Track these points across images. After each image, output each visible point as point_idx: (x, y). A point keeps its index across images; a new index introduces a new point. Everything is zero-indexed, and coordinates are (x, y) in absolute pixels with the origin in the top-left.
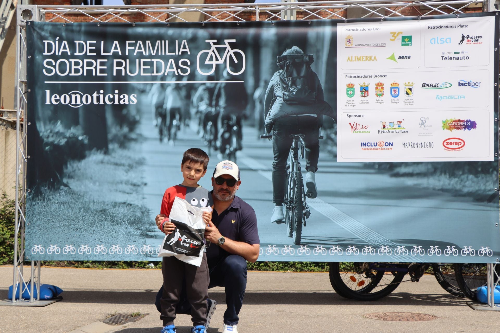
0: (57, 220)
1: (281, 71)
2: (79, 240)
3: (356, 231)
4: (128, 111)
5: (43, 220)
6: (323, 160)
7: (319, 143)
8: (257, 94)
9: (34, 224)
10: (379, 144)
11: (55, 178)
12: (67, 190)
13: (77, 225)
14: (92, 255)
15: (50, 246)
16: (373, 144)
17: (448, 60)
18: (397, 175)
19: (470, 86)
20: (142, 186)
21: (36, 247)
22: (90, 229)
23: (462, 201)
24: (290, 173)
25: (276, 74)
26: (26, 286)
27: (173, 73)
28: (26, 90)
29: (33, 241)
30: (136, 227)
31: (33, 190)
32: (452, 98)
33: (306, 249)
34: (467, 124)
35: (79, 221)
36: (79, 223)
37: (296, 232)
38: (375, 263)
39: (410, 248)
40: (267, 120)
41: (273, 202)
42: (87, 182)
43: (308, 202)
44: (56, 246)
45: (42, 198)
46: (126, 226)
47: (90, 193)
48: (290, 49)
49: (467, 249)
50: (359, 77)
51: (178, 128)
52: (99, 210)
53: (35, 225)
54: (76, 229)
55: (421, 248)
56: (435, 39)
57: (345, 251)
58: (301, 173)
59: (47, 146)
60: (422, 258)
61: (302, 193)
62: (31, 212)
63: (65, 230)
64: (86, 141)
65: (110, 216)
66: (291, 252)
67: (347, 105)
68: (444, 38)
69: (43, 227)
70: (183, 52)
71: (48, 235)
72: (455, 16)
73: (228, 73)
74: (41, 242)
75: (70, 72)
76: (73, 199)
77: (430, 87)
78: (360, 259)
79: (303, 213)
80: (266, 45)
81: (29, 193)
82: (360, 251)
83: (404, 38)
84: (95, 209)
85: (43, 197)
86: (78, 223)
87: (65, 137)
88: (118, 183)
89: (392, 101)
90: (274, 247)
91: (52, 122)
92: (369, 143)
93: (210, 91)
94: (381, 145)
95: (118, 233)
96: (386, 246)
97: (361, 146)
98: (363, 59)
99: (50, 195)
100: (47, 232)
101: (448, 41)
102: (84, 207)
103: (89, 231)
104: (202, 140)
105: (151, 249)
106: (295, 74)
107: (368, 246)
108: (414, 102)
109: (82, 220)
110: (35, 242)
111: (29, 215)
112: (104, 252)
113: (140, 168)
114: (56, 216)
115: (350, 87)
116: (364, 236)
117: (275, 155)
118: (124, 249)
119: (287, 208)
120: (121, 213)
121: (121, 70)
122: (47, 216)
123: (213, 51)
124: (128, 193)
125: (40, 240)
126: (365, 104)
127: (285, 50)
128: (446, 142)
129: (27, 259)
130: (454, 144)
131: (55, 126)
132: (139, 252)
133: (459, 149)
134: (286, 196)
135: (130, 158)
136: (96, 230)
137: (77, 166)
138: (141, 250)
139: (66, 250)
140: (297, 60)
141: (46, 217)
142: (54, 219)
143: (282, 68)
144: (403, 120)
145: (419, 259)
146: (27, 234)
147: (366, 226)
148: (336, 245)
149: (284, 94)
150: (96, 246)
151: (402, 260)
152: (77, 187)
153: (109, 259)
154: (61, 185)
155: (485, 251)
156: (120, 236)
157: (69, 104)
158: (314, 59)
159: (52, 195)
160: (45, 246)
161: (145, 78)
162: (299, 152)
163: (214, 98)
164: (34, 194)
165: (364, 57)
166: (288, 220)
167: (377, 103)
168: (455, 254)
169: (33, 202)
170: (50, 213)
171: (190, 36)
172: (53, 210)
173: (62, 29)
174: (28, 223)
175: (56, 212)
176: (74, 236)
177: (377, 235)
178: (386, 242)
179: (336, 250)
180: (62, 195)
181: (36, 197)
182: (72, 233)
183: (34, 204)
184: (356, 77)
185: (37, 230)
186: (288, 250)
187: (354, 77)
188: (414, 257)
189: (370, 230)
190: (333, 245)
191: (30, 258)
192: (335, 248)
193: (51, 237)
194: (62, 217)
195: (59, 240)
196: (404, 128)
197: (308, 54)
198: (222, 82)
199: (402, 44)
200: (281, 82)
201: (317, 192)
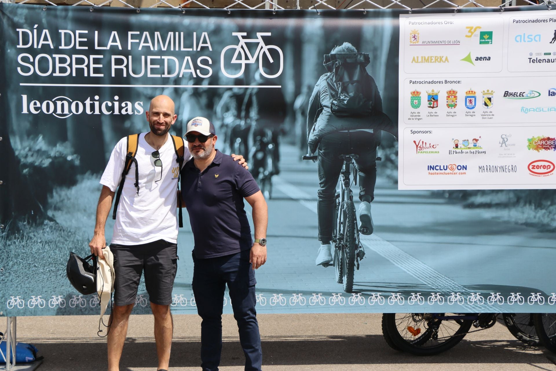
0: (40, 264)
1: (329, 74)
3: (421, 275)
4: (132, 123)
5: (21, 264)
6: (381, 188)
7: (376, 166)
8: (299, 102)
9: (9, 269)
10: (450, 168)
11: (38, 211)
12: (53, 225)
15: (33, 299)
16: (442, 168)
17: (537, 62)
18: (472, 206)
21: (13, 299)
23: (550, 238)
24: (339, 203)
25: (323, 78)
27: (189, 74)
29: (9, 291)
31: (7, 226)
32: (541, 111)
33: (360, 297)
37: (347, 277)
39: (486, 296)
40: (311, 137)
41: (318, 239)
42: (79, 215)
43: (362, 239)
45: (20, 235)
47: (84, 229)
48: (340, 45)
50: (426, 82)
53: (11, 271)
55: (499, 295)
56: (521, 36)
57: (408, 300)
58: (353, 203)
59: (26, 169)
60: (500, 307)
61: (355, 228)
62: (6, 254)
63: (51, 277)
64: (77, 162)
66: (340, 301)
67: (411, 118)
69: (22, 273)
70: (202, 48)
71: (28, 283)
72: (547, 7)
73: (261, 76)
74: (20, 292)
75: (54, 71)
76: (62, 236)
77: (514, 96)
78: (426, 309)
79: (356, 253)
80: (310, 41)
82: (426, 300)
83: (482, 34)
87: (49, 157)
89: (467, 114)
90: (319, 296)
91: (32, 136)
92: (438, 166)
93: (238, 98)
94: (452, 169)
96: (457, 293)
97: (428, 170)
98: (432, 60)
99: (30, 232)
100: (27, 280)
101: (537, 38)
102: (76, 247)
106: (346, 78)
107: (436, 293)
108: (494, 115)
110: (11, 293)
111: (3, 258)
114: (38, 260)
115: (416, 95)
116: (431, 281)
117: (320, 180)
119: (336, 247)
121: (122, 70)
122: (27, 259)
123: (242, 47)
125: (17, 290)
126: (434, 117)
127: (333, 47)
128: (532, 166)
130: (542, 167)
131: (35, 143)
133: (548, 174)
137: (66, 195)
139: (52, 303)
140: (348, 60)
141: (25, 260)
142: (37, 263)
143: (330, 70)
144: (480, 137)
145: (497, 308)
147: (434, 269)
148: (396, 292)
149: (332, 104)
151: (477, 310)
152: (66, 222)
154: (45, 219)
157: (53, 114)
158: (370, 59)
159: (34, 232)
160: (25, 297)
161: (154, 81)
162: (351, 177)
163: (244, 107)
164: (9, 230)
165: (433, 57)
166: (337, 261)
167: (449, 116)
168: (541, 302)
169: (8, 241)
170: (30, 255)
171: (212, 27)
172: (35, 251)
173: (42, 13)
174: (1, 269)
175: (39, 254)
176: (64, 284)
177: (447, 279)
178: (457, 288)
179: (396, 298)
180: (46, 231)
181: (11, 235)
182: (60, 280)
183: (9, 244)
184: (423, 83)
185: (14, 277)
186: (337, 299)
187: (421, 83)
188: (491, 306)
189: (439, 275)
190: (393, 292)
191: (5, 314)
192: (395, 296)
193: (33, 286)
194: (46, 261)
195: (44, 290)
196: (481, 148)
197: (363, 53)
198: (254, 87)
199: (480, 41)
200: (328, 88)
201: (373, 227)
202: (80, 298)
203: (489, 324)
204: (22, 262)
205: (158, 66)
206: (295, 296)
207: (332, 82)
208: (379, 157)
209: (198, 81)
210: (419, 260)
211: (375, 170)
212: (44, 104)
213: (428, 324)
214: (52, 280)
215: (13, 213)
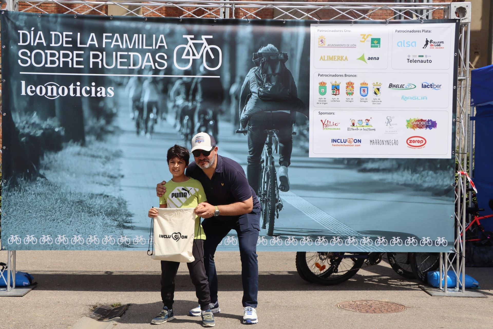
0: (34, 211)
1: (256, 68)
2: (56, 230)
3: (325, 223)
4: (105, 104)
5: (19, 211)
6: (296, 155)
7: (292, 139)
8: (233, 89)
9: (9, 215)
10: (348, 141)
11: (32, 170)
12: (43, 181)
13: (54, 216)
14: (70, 245)
15: (27, 237)
16: (342, 141)
17: (413, 62)
18: (364, 170)
19: (432, 88)
20: (119, 178)
21: (13, 237)
22: (67, 220)
23: (422, 195)
24: (264, 167)
25: (252, 71)
26: (2, 273)
27: (150, 66)
29: (9, 231)
30: (113, 218)
31: (9, 181)
32: (416, 99)
33: (278, 239)
34: (428, 123)
35: (56, 212)
36: (56, 214)
37: (269, 224)
39: (374, 239)
40: (243, 116)
42: (64, 174)
43: (280, 195)
44: (33, 236)
45: (18, 188)
46: (102, 217)
47: (67, 184)
48: (265, 46)
49: (426, 240)
50: (330, 75)
51: (155, 121)
52: (76, 202)
53: (11, 215)
54: (53, 219)
55: (384, 238)
56: (401, 42)
57: (315, 242)
58: (274, 167)
59: (23, 137)
60: (384, 248)
61: (275, 187)
62: (7, 203)
63: (41, 221)
64: (63, 133)
65: (87, 207)
66: (264, 242)
67: (319, 102)
68: (409, 42)
69: (20, 217)
70: (160, 46)
71: (24, 225)
72: (420, 22)
73: (205, 68)
74: (18, 232)
75: (46, 63)
76: (50, 190)
77: (396, 87)
78: (329, 249)
79: (276, 205)
80: (242, 42)
81: (4, 183)
82: (329, 242)
83: (373, 40)
84: (72, 200)
85: (19, 188)
86: (55, 214)
87: (41, 128)
88: (95, 174)
89: (361, 100)
91: (28, 113)
92: (339, 139)
93: (187, 85)
94: (350, 142)
95: (95, 224)
96: (353, 237)
97: (332, 142)
98: (335, 58)
99: (26, 186)
100: (23, 223)
101: (414, 44)
102: (61, 198)
103: (66, 222)
104: (178, 133)
106: (270, 71)
107: (336, 237)
108: (381, 101)
109: (59, 211)
110: (11, 232)
111: (5, 206)
112: (81, 242)
113: (117, 160)
114: (32, 207)
115: (323, 85)
116: (333, 227)
117: (249, 149)
118: (101, 239)
120: (98, 204)
121: (98, 62)
122: (24, 206)
123: (190, 46)
124: (105, 185)
125: (16, 230)
126: (336, 102)
127: (260, 47)
128: (410, 140)
129: (3, 249)
130: (417, 142)
131: (31, 118)
132: (116, 242)
133: (421, 147)
135: (106, 150)
136: (73, 220)
137: (54, 158)
138: (118, 241)
139: (42, 241)
140: (271, 58)
141: (22, 207)
142: (31, 210)
143: (257, 64)
144: (371, 118)
145: (382, 249)
146: (3, 225)
147: (335, 218)
148: (306, 236)
149: (259, 90)
150: (73, 237)
151: (367, 250)
152: (54, 178)
154: (38, 176)
155: (441, 241)
156: (97, 227)
157: (45, 96)
158: (288, 57)
159: (29, 186)
160: (22, 236)
161: (122, 71)
162: (273, 147)
163: (191, 92)
164: (10, 184)
165: (336, 56)
167: (347, 101)
168: (415, 244)
169: (9, 192)
170: (26, 204)
171: (167, 31)
172: (29, 201)
173: (38, 19)
174: (4, 214)
175: (33, 203)
176: (51, 226)
177: (345, 226)
178: (353, 233)
179: (306, 241)
180: (38, 186)
181: (12, 188)
182: (48, 223)
183: (10, 195)
185: (13, 220)
187: (327, 76)
188: (378, 247)
189: (339, 223)
190: (304, 236)
191: (6, 248)
192: (305, 239)
193: (28, 228)
194: (38, 208)
195: (36, 231)
196: (372, 126)
197: (283, 52)
198: (199, 76)
199: (371, 46)
200: (256, 78)
201: (290, 186)
202: (64, 237)
203: (377, 261)
204: (20, 209)
205: (126, 60)
206: (229, 238)
209: (156, 72)
210: (323, 211)
211: (291, 142)
212: (38, 88)
213: (330, 261)
214: (43, 223)
215: (13, 171)
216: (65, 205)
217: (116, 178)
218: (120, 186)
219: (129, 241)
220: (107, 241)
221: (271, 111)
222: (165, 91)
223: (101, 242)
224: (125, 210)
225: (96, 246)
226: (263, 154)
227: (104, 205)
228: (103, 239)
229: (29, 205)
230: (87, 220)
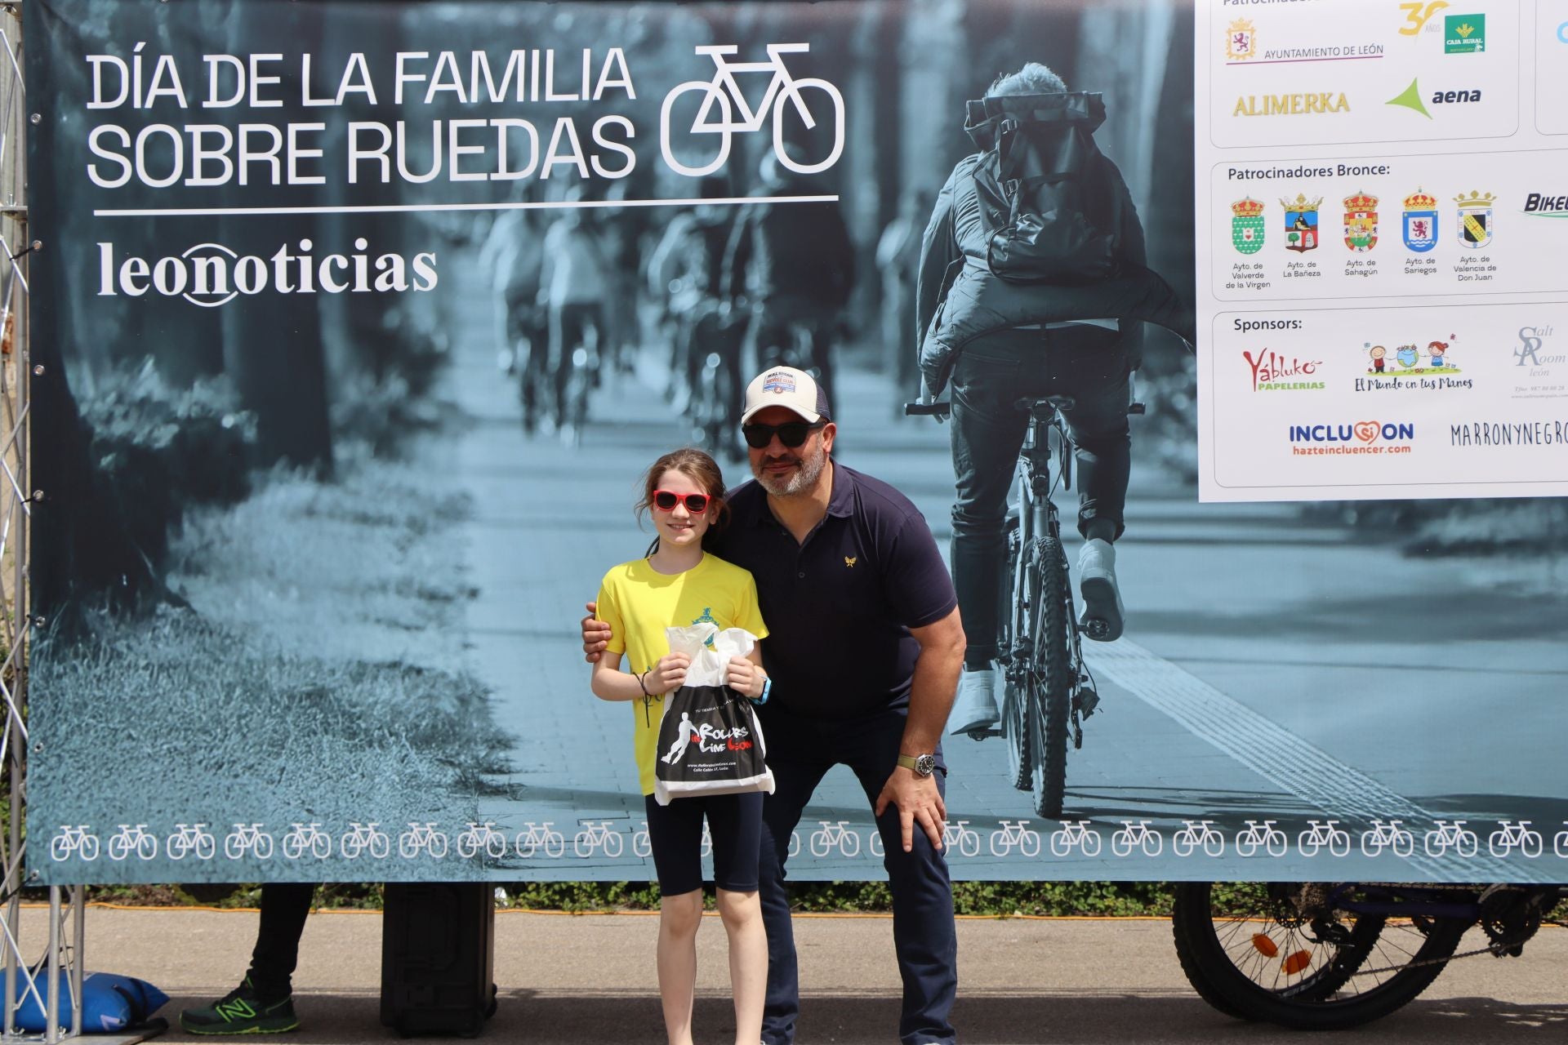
0: (145, 732)
1: (981, 156)
2: (227, 805)
3: (1274, 764)
4: (406, 317)
5: (92, 732)
6: (1144, 496)
7: (1128, 431)
8: (891, 244)
9: (59, 746)
11: (138, 573)
12: (181, 618)
13: (218, 748)
14: (278, 861)
15: (120, 831)
16: (1335, 433)
18: (1432, 550)
20: (462, 599)
21: (68, 833)
22: (269, 765)
24: (1017, 544)
25: (964, 168)
26: (31, 980)
27: (570, 169)
28: (24, 241)
29: (56, 811)
30: (440, 756)
31: (55, 621)
33: (1085, 833)
35: (226, 736)
36: (226, 742)
37: (1044, 771)
38: (1347, 885)
39: (1483, 830)
40: (930, 346)
42: (255, 587)
43: (1088, 655)
44: (143, 829)
45: (88, 648)
46: (400, 751)
47: (267, 628)
48: (1013, 73)
50: (1279, 173)
51: (594, 378)
52: (302, 693)
53: (63, 751)
54: (216, 763)
55: (1528, 828)
57: (1235, 841)
58: (1060, 546)
59: (107, 455)
60: (1531, 866)
61: (1066, 622)
62: (49, 703)
63: (173, 770)
64: (250, 434)
65: (343, 716)
66: (1026, 844)
67: (1235, 282)
69: (94, 758)
70: (607, 91)
71: (111, 787)
73: (779, 167)
74: (87, 814)
75: (188, 172)
76: (205, 650)
77: (1558, 208)
78: (1293, 869)
79: (1071, 696)
80: (924, 62)
81: (39, 630)
82: (1293, 841)
83: (1453, 23)
84: (285, 687)
85: (92, 644)
86: (222, 741)
87: (171, 419)
88: (370, 588)
89: (1409, 265)
90: (960, 827)
91: (124, 361)
92: (1322, 428)
93: (712, 234)
94: (1366, 436)
95: (372, 780)
96: (1392, 822)
97: (1292, 439)
98: (1296, 104)
99: (117, 639)
100: (107, 777)
102: (245, 682)
103: (265, 771)
104: (684, 423)
105: (498, 838)
106: (1034, 168)
107: (1323, 821)
108: (1494, 268)
109: (239, 729)
110: (62, 815)
111: (42, 715)
112: (321, 849)
113: (453, 532)
114: (139, 718)
115: (1248, 211)
116: (1309, 784)
117: (959, 476)
118: (394, 838)
119: (1009, 678)
120: (383, 701)
121: (378, 162)
122: (109, 715)
123: (724, 87)
124: (407, 628)
125: (80, 807)
126: (1306, 277)
127: (994, 77)
129: (34, 878)
131: (133, 378)
132: (452, 850)
134: (1006, 633)
135: (413, 493)
136: (290, 766)
137: (219, 528)
138: (460, 843)
139: (177, 846)
140: (1040, 115)
141: (103, 719)
142: (135, 728)
143: (984, 143)
144: (1453, 337)
145: (1522, 869)
146: (33, 786)
147: (1315, 746)
148: (1198, 818)
149: (993, 244)
150: (292, 830)
151: (1455, 874)
152: (218, 607)
153: (342, 875)
154: (159, 600)
156: (380, 788)
157: (185, 295)
158: (1106, 110)
159: (127, 637)
160: (102, 829)
161: (467, 192)
162: (1054, 465)
163: (728, 262)
164: (58, 633)
165: (1301, 96)
166: (1013, 722)
167: (1352, 273)
169: (56, 663)
170: (118, 705)
171: (637, 33)
172: (130, 694)
173: (157, 10)
174: (36, 744)
175: (141, 701)
176: (209, 790)
177: (1356, 778)
178: (1392, 805)
179: (1199, 838)
180: (161, 635)
181: (66, 645)
182: (200, 779)
183: (58, 671)
184: (1269, 174)
186: (1015, 838)
187: (1262, 175)
188: (1502, 862)
189: (1329, 762)
190: (1189, 817)
191: (46, 876)
192: (1195, 830)
193: (124, 797)
194: (161, 721)
195: (153, 808)
196: (1456, 370)
197: (1084, 92)
198: (757, 200)
199: (1446, 45)
200: (980, 197)
201: (1123, 618)
202: (256, 832)
204: (95, 726)
207: (990, 179)
208: (1136, 402)
209: (596, 188)
210: (1265, 717)
211: (1126, 443)
212: (161, 267)
214: (178, 778)
216: (260, 707)
217: (448, 599)
218: (465, 632)
219: (501, 843)
220: (417, 845)
221: (1042, 321)
222: (630, 262)
223: (396, 848)
224: (484, 725)
225: (376, 865)
226: (1016, 495)
227: (405, 707)
228: (404, 839)
229: (130, 709)
230: (341, 765)
